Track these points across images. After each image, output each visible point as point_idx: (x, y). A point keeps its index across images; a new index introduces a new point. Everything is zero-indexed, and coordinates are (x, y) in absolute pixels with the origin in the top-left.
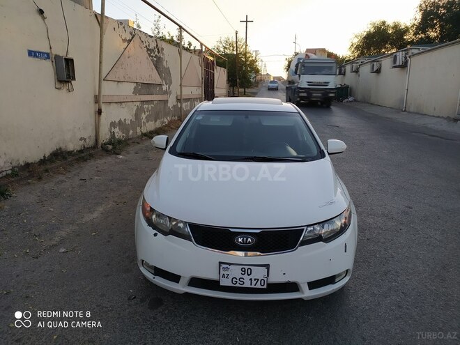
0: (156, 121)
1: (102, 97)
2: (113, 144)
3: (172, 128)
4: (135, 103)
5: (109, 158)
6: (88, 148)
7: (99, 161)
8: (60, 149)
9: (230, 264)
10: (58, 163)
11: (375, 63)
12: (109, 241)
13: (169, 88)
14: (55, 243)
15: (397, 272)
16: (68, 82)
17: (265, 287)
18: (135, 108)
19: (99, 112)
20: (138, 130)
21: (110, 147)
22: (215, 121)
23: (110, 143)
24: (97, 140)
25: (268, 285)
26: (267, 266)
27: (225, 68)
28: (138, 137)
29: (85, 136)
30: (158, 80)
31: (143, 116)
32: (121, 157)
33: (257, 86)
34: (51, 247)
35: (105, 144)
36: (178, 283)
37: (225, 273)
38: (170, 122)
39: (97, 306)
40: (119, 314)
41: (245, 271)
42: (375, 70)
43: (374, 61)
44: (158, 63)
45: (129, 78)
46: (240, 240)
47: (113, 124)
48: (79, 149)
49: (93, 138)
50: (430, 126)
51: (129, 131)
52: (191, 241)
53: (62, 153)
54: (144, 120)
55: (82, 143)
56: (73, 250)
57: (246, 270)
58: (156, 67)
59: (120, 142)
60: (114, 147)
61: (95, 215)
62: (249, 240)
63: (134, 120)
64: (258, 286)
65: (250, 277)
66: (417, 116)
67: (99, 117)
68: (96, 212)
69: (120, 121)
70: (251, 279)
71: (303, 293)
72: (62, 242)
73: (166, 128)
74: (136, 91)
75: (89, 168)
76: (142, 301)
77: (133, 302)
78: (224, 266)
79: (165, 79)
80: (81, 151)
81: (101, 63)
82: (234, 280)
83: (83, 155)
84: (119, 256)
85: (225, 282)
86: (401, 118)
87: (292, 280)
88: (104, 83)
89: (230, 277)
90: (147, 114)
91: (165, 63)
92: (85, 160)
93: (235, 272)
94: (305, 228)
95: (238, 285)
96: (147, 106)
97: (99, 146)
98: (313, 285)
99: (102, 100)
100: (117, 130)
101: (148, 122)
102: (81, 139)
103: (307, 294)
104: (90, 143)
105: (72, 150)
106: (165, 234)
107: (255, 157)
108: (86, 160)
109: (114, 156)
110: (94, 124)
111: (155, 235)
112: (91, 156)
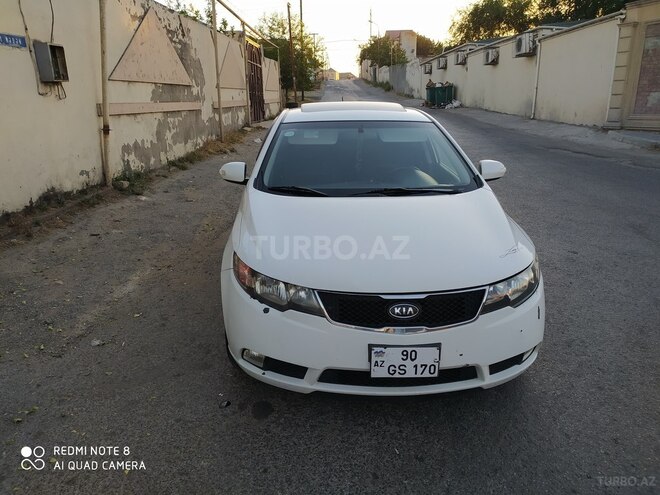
0: (186, 143)
1: (108, 105)
2: (129, 180)
3: (210, 153)
4: (155, 115)
5: (127, 200)
6: (92, 187)
7: (112, 206)
8: (53, 189)
9: (385, 347)
10: (52, 211)
11: (490, 51)
12: (164, 325)
13: (202, 92)
14: (80, 333)
15: (583, 342)
16: (57, 83)
17: (436, 375)
18: (156, 122)
19: (106, 130)
20: (163, 157)
21: (126, 184)
22: (312, 138)
23: (124, 177)
24: (104, 174)
25: (440, 371)
26: (438, 346)
27: (276, 60)
28: (163, 168)
29: (88, 168)
30: (185, 80)
31: (169, 135)
32: (144, 198)
33: (319, 88)
34: (76, 338)
35: (117, 179)
36: (302, 378)
37: (379, 359)
38: (207, 144)
39: (178, 421)
40: (214, 430)
41: (407, 355)
42: (490, 61)
43: (489, 48)
44: (183, 52)
45: (144, 76)
46: (397, 311)
47: (126, 149)
48: (80, 189)
49: (99, 171)
50: (571, 138)
51: (150, 160)
52: (325, 317)
53: (56, 195)
54: (170, 141)
55: (84, 178)
56: (113, 341)
57: (409, 354)
58: (182, 59)
59: (138, 175)
60: (131, 184)
61: (130, 287)
62: (410, 309)
63: (155, 141)
64: (426, 374)
65: (415, 362)
66: (552, 126)
67: (105, 138)
68: (130, 283)
69: (136, 142)
70: (416, 366)
71: (483, 379)
72: (91, 329)
73: (202, 153)
74: (156, 97)
75: (100, 217)
76: (242, 407)
77: (228, 410)
78: (376, 349)
79: (194, 77)
80: (83, 192)
81: (103, 52)
82: (392, 368)
83: (87, 197)
84: (186, 346)
85: (378, 373)
86: (530, 128)
87: (471, 363)
88: (110, 85)
89: (386, 365)
90: (173, 131)
91: (193, 52)
92: (91, 204)
93: (394, 357)
94: (487, 288)
95: (397, 375)
96: (172, 120)
97: (110, 183)
98: (495, 368)
99: (109, 110)
100: (132, 157)
101: (175, 143)
102: (82, 173)
103: (489, 380)
104: (96, 178)
105: (69, 189)
106: (282, 308)
107: (386, 190)
108: (93, 205)
109: (134, 197)
110: (98, 148)
111: (266, 311)
112: (100, 199)
